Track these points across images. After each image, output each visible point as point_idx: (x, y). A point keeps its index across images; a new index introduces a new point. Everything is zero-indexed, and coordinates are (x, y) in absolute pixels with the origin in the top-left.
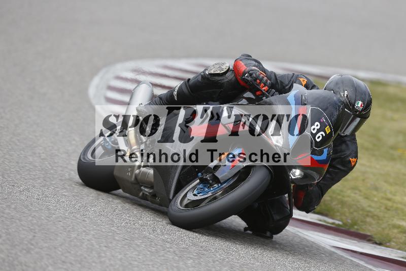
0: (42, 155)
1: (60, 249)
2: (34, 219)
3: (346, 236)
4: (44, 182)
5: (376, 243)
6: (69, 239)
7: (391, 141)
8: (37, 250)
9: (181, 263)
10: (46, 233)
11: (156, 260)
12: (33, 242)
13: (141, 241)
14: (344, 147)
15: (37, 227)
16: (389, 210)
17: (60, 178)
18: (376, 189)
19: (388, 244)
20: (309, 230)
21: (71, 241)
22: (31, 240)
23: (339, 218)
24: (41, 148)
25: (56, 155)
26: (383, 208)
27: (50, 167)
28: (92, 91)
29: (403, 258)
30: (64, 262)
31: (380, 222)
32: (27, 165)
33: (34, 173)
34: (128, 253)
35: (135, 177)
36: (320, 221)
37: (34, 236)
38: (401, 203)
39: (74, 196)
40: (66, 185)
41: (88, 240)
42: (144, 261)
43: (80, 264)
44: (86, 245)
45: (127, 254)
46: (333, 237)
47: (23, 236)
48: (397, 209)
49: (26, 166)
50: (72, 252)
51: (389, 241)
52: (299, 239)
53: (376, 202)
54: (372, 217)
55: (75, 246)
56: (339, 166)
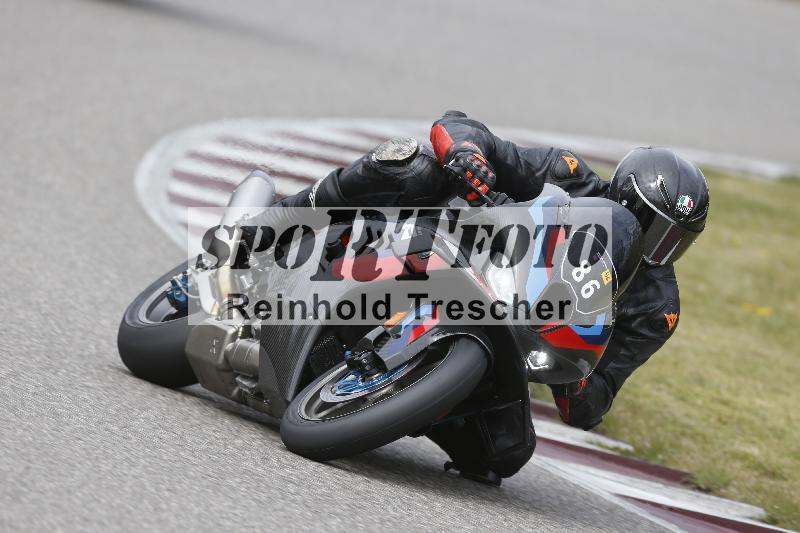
0: (43, 305)
1: (79, 494)
2: (27, 433)
3: (641, 474)
4: (48, 361)
5: (700, 489)
6: (97, 475)
7: (729, 287)
8: (34, 495)
9: (318, 524)
10: (52, 463)
11: (269, 518)
12: (25, 480)
13: (237, 480)
14: (651, 292)
15: (33, 449)
16: (725, 423)
17: (79, 352)
18: (701, 382)
19: (723, 491)
20: (567, 460)
21: (100, 478)
22: (21, 475)
23: (627, 438)
24: (40, 292)
25: (72, 307)
26: (713, 420)
27: (59, 331)
28: (141, 182)
29: (751, 518)
30: (86, 520)
31: (709, 447)
32: (13, 326)
33: (28, 343)
34: (212, 502)
35: (225, 356)
36: (591, 443)
37: (28, 468)
38: (748, 410)
39: (106, 389)
40: (90, 366)
41: (135, 477)
42: (244, 520)
43: (119, 523)
44: (131, 487)
45: (211, 505)
46: (617, 475)
47: (7, 468)
48: (740, 422)
49: (11, 328)
50: (103, 501)
51: (726, 485)
52: (549, 479)
53: (700, 408)
54: (693, 437)
55: (107, 488)
56: (645, 331)
